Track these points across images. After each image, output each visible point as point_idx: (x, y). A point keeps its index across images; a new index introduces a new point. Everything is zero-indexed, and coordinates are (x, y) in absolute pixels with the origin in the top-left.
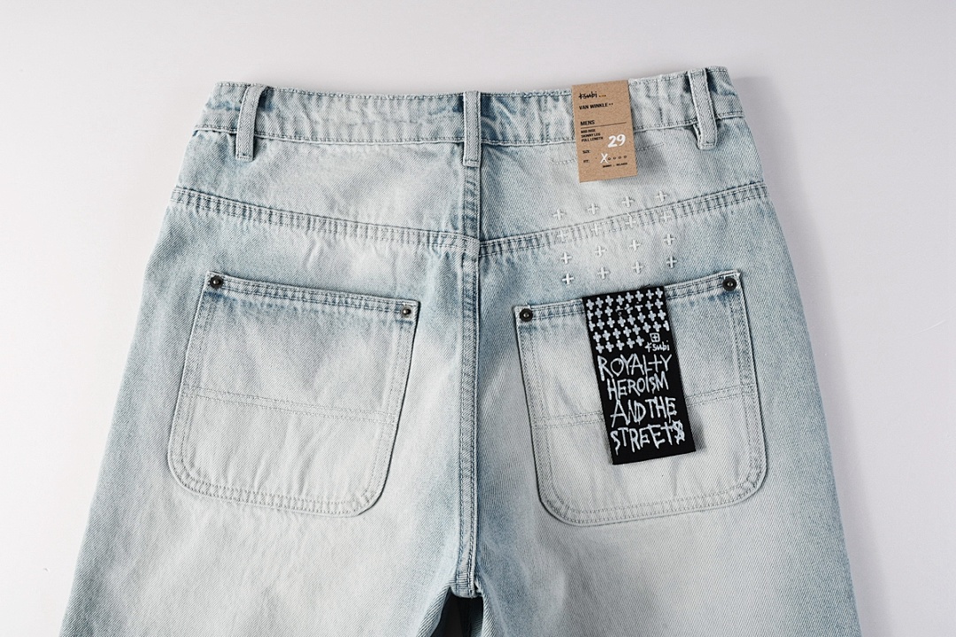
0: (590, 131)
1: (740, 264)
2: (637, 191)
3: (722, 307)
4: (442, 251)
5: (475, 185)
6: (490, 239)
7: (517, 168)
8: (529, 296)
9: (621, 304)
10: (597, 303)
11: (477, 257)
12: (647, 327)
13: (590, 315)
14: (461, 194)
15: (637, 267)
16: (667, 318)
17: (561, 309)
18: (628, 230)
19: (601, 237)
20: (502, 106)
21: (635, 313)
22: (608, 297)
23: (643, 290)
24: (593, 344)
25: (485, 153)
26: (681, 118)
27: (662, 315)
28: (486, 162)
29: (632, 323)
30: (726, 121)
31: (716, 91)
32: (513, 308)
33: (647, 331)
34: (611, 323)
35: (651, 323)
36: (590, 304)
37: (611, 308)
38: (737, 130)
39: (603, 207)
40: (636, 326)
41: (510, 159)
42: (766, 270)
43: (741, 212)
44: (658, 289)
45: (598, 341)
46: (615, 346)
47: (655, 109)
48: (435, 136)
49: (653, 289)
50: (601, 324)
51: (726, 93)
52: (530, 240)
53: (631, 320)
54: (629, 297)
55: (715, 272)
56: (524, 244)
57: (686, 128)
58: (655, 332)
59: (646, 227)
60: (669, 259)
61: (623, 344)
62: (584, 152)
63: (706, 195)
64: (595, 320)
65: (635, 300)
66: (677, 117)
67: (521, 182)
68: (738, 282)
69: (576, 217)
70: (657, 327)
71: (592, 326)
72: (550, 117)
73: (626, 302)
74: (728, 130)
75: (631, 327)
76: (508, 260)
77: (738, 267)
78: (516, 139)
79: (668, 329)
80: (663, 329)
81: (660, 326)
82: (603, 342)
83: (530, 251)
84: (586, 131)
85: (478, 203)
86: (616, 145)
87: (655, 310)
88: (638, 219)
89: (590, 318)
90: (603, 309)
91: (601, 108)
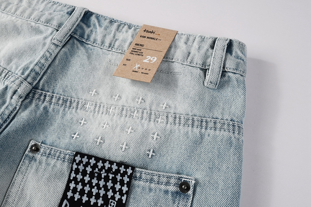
0: (138, 50)
1: (199, 175)
2: (150, 96)
3: (171, 202)
4: (6, 83)
5: (51, 54)
6: (41, 90)
7: (85, 57)
8: (46, 137)
9: (99, 167)
10: (83, 160)
11: (24, 96)
12: (110, 194)
13: (75, 166)
14: (40, 57)
15: (124, 146)
16: (127, 193)
17: (58, 154)
18: (131, 119)
19: (111, 116)
20: (96, 21)
21: (107, 179)
22: (93, 159)
23: (119, 164)
24: (67, 188)
25: (71, 41)
26: (200, 62)
27: (125, 189)
28: (68, 46)
29: (101, 186)
30: (230, 74)
31: (231, 54)
32: (31, 140)
33: (109, 197)
34: (87, 179)
35: (115, 192)
36: (78, 159)
37: (91, 167)
38: (236, 83)
39: (124, 98)
40: (103, 189)
41: (84, 51)
42: (217, 188)
43: (215, 137)
44: (130, 168)
45: (71, 188)
46: (81, 197)
47: (186, 51)
48: (48, 21)
49: (127, 166)
50: (79, 177)
51: (237, 57)
52: (66, 101)
53: (102, 183)
54: (107, 165)
55: (178, 173)
56: (61, 102)
57: (202, 69)
58: (115, 200)
59: (143, 121)
60: (149, 151)
61: (87, 199)
62: (127, 60)
63: (195, 116)
64: (77, 171)
65: (110, 169)
66: (198, 60)
67: (82, 65)
68: (191, 188)
69: (103, 98)
70: (117, 196)
71: (73, 175)
72: (120, 36)
73: (103, 167)
74: (229, 80)
75: (99, 188)
76: (45, 108)
77: (197, 177)
78: (95, 41)
79: (124, 202)
80: (120, 200)
81: (119, 197)
82: (75, 191)
83: (63, 108)
84: (135, 49)
85: (47, 66)
86: (148, 62)
87: (122, 183)
88: (140, 114)
89: (74, 169)
90: (86, 166)
91: (153, 40)
